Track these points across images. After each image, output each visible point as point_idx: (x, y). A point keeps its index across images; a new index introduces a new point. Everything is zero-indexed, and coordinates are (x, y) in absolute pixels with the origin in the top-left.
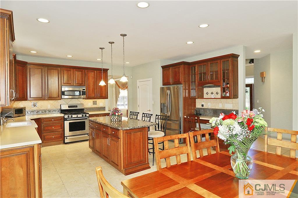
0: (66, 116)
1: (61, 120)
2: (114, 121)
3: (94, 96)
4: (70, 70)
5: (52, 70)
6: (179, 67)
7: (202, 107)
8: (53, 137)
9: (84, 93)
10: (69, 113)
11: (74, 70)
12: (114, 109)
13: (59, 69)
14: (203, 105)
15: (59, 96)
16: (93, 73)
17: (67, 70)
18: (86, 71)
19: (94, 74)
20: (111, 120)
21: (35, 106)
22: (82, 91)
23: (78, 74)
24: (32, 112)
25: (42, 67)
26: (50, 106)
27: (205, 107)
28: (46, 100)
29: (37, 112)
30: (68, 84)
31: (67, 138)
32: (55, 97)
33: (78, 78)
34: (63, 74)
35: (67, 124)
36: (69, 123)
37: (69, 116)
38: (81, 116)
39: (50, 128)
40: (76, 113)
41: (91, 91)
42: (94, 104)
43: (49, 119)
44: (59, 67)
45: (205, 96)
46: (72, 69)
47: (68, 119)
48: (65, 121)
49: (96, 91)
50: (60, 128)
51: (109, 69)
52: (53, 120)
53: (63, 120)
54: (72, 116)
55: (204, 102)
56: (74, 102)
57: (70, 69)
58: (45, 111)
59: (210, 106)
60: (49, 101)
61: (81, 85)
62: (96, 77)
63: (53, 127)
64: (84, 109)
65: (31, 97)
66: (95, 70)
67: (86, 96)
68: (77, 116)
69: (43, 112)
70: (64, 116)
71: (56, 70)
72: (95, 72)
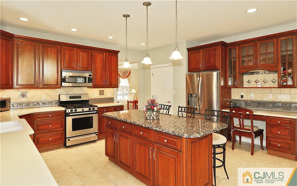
0: (68, 111)
1: (61, 115)
2: (151, 118)
3: (102, 84)
4: (73, 50)
5: (49, 48)
6: (215, 49)
7: (241, 99)
8: (50, 139)
9: (90, 80)
10: (72, 106)
11: (78, 50)
12: (149, 101)
13: (59, 47)
14: (242, 96)
15: (58, 83)
16: (101, 55)
17: (69, 50)
18: (93, 52)
19: (103, 56)
20: (145, 118)
21: (23, 96)
22: (88, 77)
23: (82, 55)
24: (20, 105)
25: (35, 44)
26: (45, 97)
27: (245, 98)
28: (41, 88)
29: (27, 105)
30: (70, 68)
31: (69, 140)
32: (53, 84)
33: (83, 61)
34: (64, 54)
35: (69, 121)
36: (73, 119)
37: (72, 111)
38: (88, 110)
39: (45, 127)
40: (80, 106)
41: (99, 77)
42: (100, 94)
43: (45, 115)
44: (59, 45)
45: (246, 85)
46: (75, 49)
47: (71, 114)
48: (67, 117)
49: (104, 78)
50: (59, 126)
51: (119, 51)
52: (50, 116)
53: (64, 116)
54: (76, 110)
55: (243, 92)
56: (76, 91)
57: (73, 48)
58: (38, 104)
59: (254, 98)
60: (43, 90)
61: (86, 70)
62: (105, 60)
63: (50, 126)
64: (89, 100)
65: (19, 84)
66: (104, 52)
67: (93, 84)
68: (83, 110)
69: (35, 105)
70: (66, 111)
71: (54, 48)
72: (104, 54)
